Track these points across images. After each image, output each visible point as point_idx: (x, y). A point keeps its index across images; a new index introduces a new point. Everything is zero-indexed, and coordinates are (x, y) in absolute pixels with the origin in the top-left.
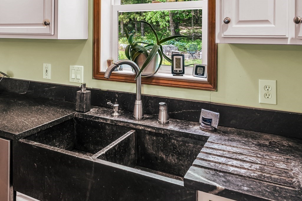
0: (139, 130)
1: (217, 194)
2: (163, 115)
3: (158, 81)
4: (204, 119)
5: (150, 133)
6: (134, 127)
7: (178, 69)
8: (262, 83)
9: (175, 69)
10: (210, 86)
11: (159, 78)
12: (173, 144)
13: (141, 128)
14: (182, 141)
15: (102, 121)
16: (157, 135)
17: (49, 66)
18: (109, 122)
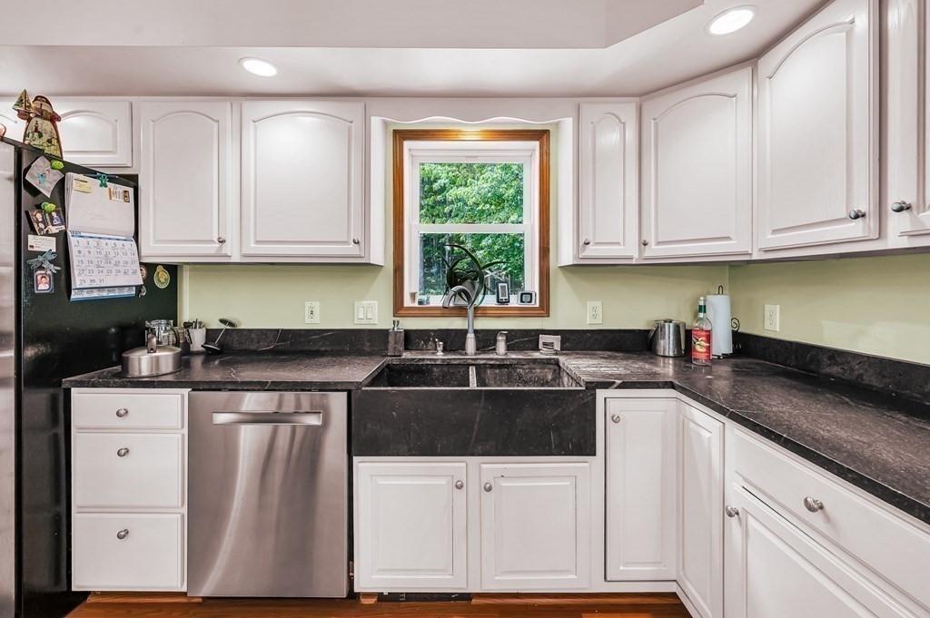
0: (480, 365)
1: (616, 388)
2: (501, 346)
3: (484, 312)
4: (545, 344)
5: (492, 366)
6: (473, 362)
7: (504, 298)
8: (590, 304)
9: (500, 298)
10: (542, 312)
11: (485, 308)
12: (519, 374)
13: (481, 362)
14: (529, 368)
15: (429, 362)
16: (500, 366)
17: (317, 306)
18: (439, 362)
